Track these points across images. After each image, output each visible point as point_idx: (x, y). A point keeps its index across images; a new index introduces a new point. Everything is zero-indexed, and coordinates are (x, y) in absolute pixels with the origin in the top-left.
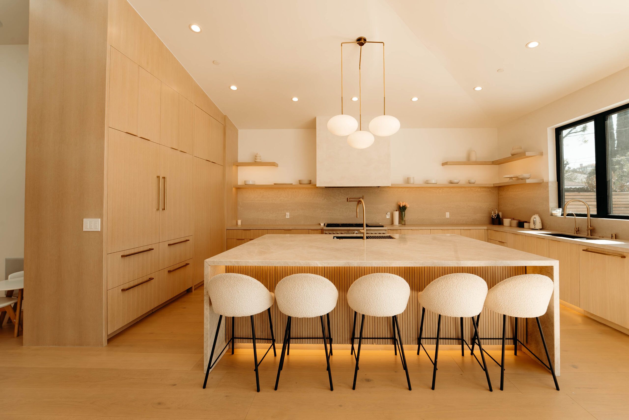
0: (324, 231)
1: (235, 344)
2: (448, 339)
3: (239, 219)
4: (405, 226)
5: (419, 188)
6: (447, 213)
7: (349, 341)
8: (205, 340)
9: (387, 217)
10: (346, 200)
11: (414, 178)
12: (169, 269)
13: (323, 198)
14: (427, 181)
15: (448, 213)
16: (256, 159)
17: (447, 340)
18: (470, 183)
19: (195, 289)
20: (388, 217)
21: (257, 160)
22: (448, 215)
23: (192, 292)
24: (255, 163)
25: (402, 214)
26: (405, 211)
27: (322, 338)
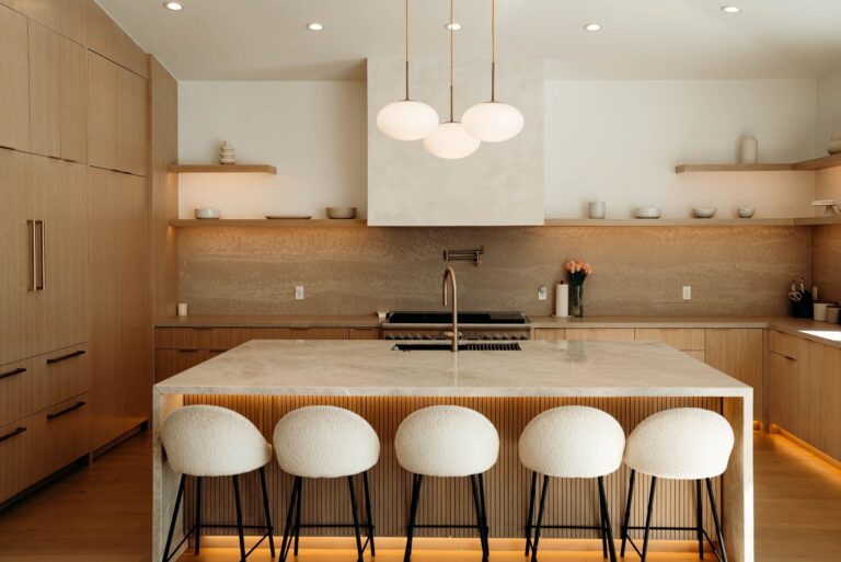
0: (385, 333)
1: (201, 538)
2: (581, 527)
3: (182, 302)
4: (582, 321)
5: (618, 228)
6: (685, 288)
7: (404, 532)
8: (154, 520)
9: (540, 298)
10: (442, 257)
11: (604, 203)
12: (49, 412)
13: (385, 252)
14: (637, 210)
15: (689, 288)
16: (222, 156)
17: (578, 530)
18: (742, 217)
19: (94, 460)
20: (543, 297)
21: (225, 160)
22: (687, 293)
23: (88, 465)
24: (221, 164)
25: (575, 291)
26: (581, 284)
27: (352, 526)
